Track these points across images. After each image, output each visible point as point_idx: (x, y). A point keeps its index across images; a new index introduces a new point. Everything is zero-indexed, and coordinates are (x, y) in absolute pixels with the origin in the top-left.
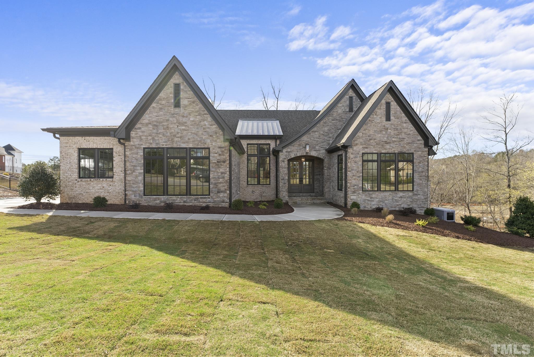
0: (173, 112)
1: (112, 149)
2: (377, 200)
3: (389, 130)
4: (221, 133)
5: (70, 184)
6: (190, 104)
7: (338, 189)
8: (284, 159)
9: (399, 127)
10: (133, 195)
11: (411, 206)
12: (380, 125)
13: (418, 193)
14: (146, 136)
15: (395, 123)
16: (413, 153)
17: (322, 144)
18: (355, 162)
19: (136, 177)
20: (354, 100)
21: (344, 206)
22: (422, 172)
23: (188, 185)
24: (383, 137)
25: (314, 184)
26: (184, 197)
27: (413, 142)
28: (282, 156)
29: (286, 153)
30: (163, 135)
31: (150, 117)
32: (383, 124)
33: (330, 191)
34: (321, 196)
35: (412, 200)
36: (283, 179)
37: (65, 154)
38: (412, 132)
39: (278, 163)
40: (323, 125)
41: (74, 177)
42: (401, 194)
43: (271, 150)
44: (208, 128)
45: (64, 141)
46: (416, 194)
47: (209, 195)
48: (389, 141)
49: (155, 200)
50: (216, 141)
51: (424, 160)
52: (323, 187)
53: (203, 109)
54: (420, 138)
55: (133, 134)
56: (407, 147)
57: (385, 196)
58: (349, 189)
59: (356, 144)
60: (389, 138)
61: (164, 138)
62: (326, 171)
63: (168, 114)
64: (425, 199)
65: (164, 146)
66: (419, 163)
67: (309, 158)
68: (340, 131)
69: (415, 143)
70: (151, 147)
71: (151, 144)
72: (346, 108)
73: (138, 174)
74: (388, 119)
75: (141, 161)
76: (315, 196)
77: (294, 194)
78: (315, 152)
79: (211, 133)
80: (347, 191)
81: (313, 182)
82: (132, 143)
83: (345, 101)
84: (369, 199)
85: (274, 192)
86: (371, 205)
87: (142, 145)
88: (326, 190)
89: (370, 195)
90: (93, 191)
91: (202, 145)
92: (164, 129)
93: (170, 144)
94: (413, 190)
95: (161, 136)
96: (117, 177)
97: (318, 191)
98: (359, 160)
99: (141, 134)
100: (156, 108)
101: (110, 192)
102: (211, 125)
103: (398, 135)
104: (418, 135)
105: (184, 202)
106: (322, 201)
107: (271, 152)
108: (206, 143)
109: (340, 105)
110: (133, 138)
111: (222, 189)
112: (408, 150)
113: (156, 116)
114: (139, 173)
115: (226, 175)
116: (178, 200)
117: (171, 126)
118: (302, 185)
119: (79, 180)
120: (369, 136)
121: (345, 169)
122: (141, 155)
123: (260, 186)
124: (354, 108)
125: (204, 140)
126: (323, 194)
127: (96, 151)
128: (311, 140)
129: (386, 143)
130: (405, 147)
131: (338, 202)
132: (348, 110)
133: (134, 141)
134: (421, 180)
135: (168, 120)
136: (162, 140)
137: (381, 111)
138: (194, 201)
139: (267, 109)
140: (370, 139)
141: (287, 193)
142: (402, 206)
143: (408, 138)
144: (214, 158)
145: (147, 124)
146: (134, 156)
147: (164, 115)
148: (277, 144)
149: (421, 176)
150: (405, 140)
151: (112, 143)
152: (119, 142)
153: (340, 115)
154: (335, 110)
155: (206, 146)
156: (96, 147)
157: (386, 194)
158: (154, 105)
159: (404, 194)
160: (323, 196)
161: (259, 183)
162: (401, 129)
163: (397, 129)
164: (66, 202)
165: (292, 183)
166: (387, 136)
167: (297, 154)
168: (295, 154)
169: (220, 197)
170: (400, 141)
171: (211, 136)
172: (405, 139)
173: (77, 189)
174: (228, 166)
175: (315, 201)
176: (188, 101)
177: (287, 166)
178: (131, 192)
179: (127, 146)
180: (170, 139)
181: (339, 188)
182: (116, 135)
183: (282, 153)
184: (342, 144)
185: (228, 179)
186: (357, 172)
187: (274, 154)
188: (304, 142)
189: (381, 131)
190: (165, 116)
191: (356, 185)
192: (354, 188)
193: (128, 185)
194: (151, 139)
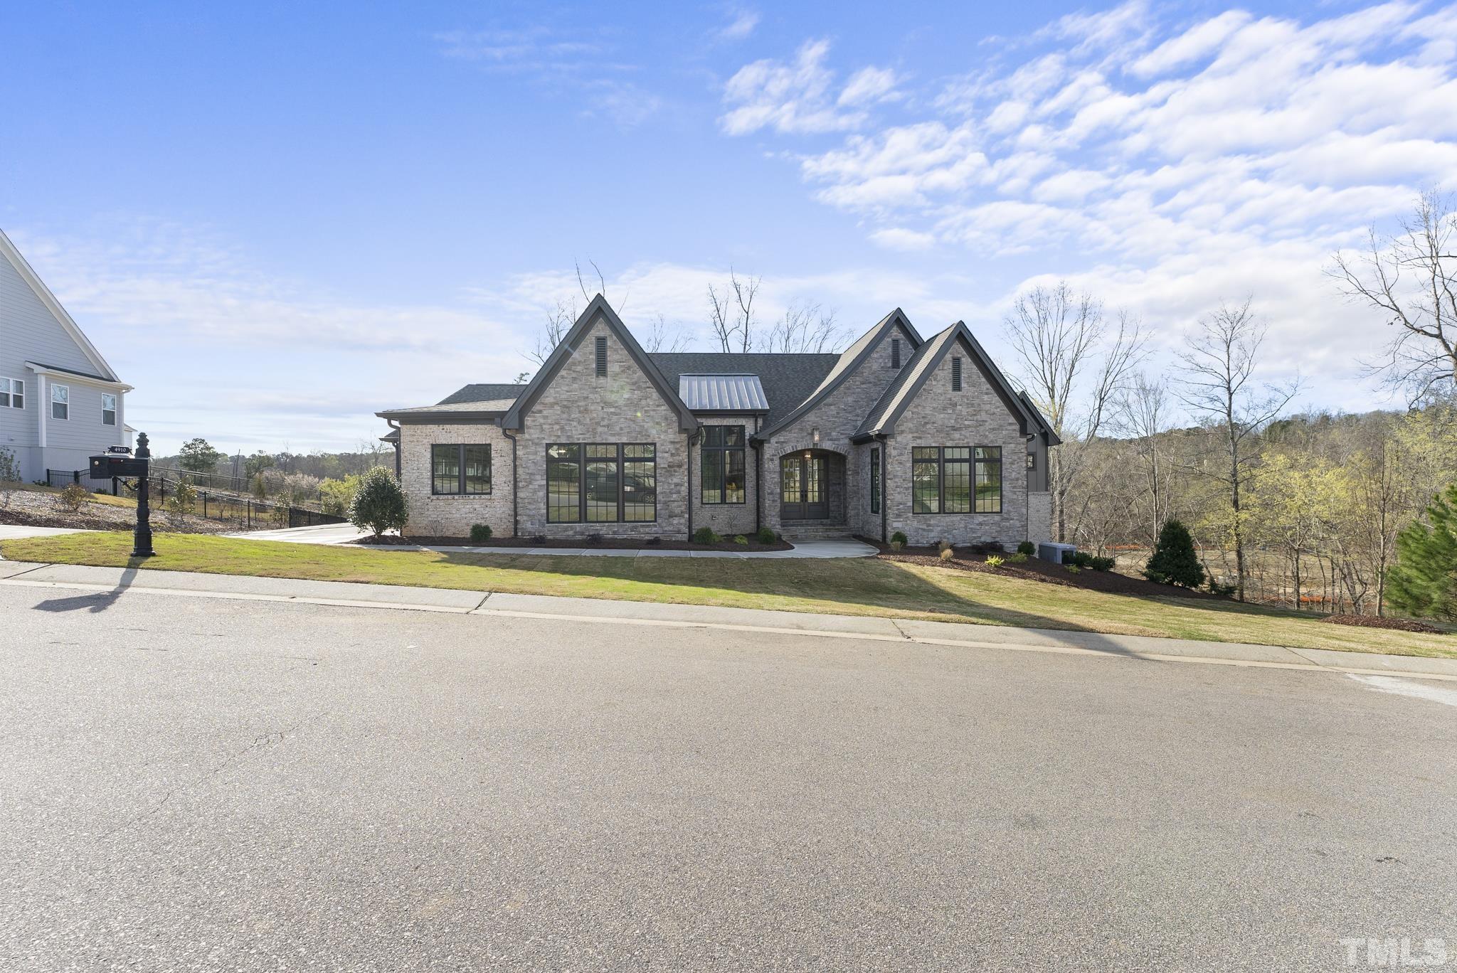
0: (594, 385)
1: (490, 445)
2: (939, 528)
3: (959, 407)
4: (675, 418)
5: (419, 504)
6: (622, 371)
7: (873, 512)
8: (773, 455)
9: (977, 401)
10: (530, 523)
11: (997, 539)
12: (942, 398)
13: (1010, 515)
14: (550, 424)
15: (970, 394)
16: (1001, 447)
17: (842, 428)
18: (901, 463)
19: (535, 492)
20: (901, 346)
21: (881, 541)
22: (1017, 479)
23: (583, 506)
24: (949, 419)
25: (828, 500)
26: (614, 526)
27: (1001, 427)
28: (769, 450)
29: (776, 445)
30: (579, 422)
31: (558, 392)
32: (949, 396)
33: (858, 514)
34: (842, 524)
35: (999, 529)
36: (771, 493)
37: (410, 453)
38: (998, 410)
39: (760, 462)
40: (845, 393)
41: (425, 492)
42: (980, 519)
43: (747, 438)
44: (654, 410)
45: (409, 433)
46: (1007, 519)
47: (655, 521)
48: (959, 426)
49: (566, 530)
50: (666, 432)
51: (1019, 458)
52: (846, 507)
53: (645, 378)
54: (1012, 420)
55: (528, 421)
56: (991, 436)
57: (952, 522)
58: (889, 511)
59: (902, 431)
60: (959, 420)
61: (579, 427)
62: (851, 477)
63: (587, 387)
64: (1022, 526)
65: (581, 441)
66: (1012, 463)
67: (819, 454)
68: (875, 403)
69: (1004, 428)
70: (558, 442)
71: (559, 437)
72: (887, 361)
73: (537, 487)
74: (957, 386)
75: (542, 466)
76: (831, 525)
77: (791, 522)
78: (830, 442)
79: (658, 419)
80: (886, 513)
81: (827, 498)
82: (527, 436)
83: (886, 347)
84: (925, 527)
85: (753, 517)
86: (928, 538)
87: (544, 438)
88: (851, 513)
89: (926, 520)
90: (458, 516)
91: (643, 438)
92: (580, 412)
93: (590, 438)
94: (1001, 512)
95: (575, 424)
96: (497, 491)
97: (837, 515)
98: (907, 458)
99: (542, 421)
100: (566, 378)
101: (487, 518)
102: (658, 406)
103: (975, 415)
104: (1008, 415)
105: (614, 533)
106: (844, 534)
107: (747, 442)
108: (649, 436)
109: (875, 355)
110: (529, 428)
111: (677, 511)
112: (992, 441)
113: (567, 392)
114: (539, 486)
115: (683, 488)
116: (605, 531)
117: (592, 408)
118: (806, 503)
119: (434, 497)
120: (923, 417)
121: (882, 474)
122: (542, 457)
123: (726, 506)
124: (901, 361)
125: (646, 430)
126: (845, 521)
127: (462, 448)
128: (822, 419)
129: (954, 429)
130: (986, 436)
131: (872, 534)
132: (890, 364)
133: (531, 433)
134: (1015, 493)
135: (588, 397)
136: (577, 430)
137: (945, 372)
138: (631, 531)
139: (727, 352)
140: (926, 423)
141: (779, 519)
142: (982, 539)
143: (992, 420)
144: (663, 459)
145: (552, 405)
146: (531, 457)
147: (580, 389)
148: (759, 425)
149: (1014, 487)
150: (987, 424)
151: (489, 435)
152: (504, 433)
153: (876, 375)
154: (866, 364)
155: (649, 441)
156: (463, 442)
157: (954, 519)
158: (563, 373)
159: (985, 519)
160: (846, 525)
161: (723, 501)
162: (979, 405)
163: (973, 405)
164: (412, 535)
165: (786, 500)
166: (954, 416)
167: (796, 446)
168: (793, 447)
169: (672, 524)
170: (978, 427)
171: (657, 423)
172: (986, 421)
173: (430, 513)
174: (686, 473)
175: (831, 534)
176: (620, 366)
177: (778, 469)
178: (525, 518)
179: (519, 440)
180: (591, 430)
181: (874, 509)
182: (503, 423)
183: (770, 445)
184: (877, 432)
185: (687, 494)
186: (904, 480)
187: (753, 445)
188: (810, 423)
189: (945, 409)
190: (582, 392)
191: (901, 504)
192: (899, 509)
193: (521, 505)
194: (558, 430)
